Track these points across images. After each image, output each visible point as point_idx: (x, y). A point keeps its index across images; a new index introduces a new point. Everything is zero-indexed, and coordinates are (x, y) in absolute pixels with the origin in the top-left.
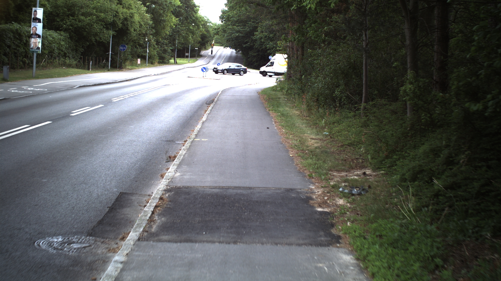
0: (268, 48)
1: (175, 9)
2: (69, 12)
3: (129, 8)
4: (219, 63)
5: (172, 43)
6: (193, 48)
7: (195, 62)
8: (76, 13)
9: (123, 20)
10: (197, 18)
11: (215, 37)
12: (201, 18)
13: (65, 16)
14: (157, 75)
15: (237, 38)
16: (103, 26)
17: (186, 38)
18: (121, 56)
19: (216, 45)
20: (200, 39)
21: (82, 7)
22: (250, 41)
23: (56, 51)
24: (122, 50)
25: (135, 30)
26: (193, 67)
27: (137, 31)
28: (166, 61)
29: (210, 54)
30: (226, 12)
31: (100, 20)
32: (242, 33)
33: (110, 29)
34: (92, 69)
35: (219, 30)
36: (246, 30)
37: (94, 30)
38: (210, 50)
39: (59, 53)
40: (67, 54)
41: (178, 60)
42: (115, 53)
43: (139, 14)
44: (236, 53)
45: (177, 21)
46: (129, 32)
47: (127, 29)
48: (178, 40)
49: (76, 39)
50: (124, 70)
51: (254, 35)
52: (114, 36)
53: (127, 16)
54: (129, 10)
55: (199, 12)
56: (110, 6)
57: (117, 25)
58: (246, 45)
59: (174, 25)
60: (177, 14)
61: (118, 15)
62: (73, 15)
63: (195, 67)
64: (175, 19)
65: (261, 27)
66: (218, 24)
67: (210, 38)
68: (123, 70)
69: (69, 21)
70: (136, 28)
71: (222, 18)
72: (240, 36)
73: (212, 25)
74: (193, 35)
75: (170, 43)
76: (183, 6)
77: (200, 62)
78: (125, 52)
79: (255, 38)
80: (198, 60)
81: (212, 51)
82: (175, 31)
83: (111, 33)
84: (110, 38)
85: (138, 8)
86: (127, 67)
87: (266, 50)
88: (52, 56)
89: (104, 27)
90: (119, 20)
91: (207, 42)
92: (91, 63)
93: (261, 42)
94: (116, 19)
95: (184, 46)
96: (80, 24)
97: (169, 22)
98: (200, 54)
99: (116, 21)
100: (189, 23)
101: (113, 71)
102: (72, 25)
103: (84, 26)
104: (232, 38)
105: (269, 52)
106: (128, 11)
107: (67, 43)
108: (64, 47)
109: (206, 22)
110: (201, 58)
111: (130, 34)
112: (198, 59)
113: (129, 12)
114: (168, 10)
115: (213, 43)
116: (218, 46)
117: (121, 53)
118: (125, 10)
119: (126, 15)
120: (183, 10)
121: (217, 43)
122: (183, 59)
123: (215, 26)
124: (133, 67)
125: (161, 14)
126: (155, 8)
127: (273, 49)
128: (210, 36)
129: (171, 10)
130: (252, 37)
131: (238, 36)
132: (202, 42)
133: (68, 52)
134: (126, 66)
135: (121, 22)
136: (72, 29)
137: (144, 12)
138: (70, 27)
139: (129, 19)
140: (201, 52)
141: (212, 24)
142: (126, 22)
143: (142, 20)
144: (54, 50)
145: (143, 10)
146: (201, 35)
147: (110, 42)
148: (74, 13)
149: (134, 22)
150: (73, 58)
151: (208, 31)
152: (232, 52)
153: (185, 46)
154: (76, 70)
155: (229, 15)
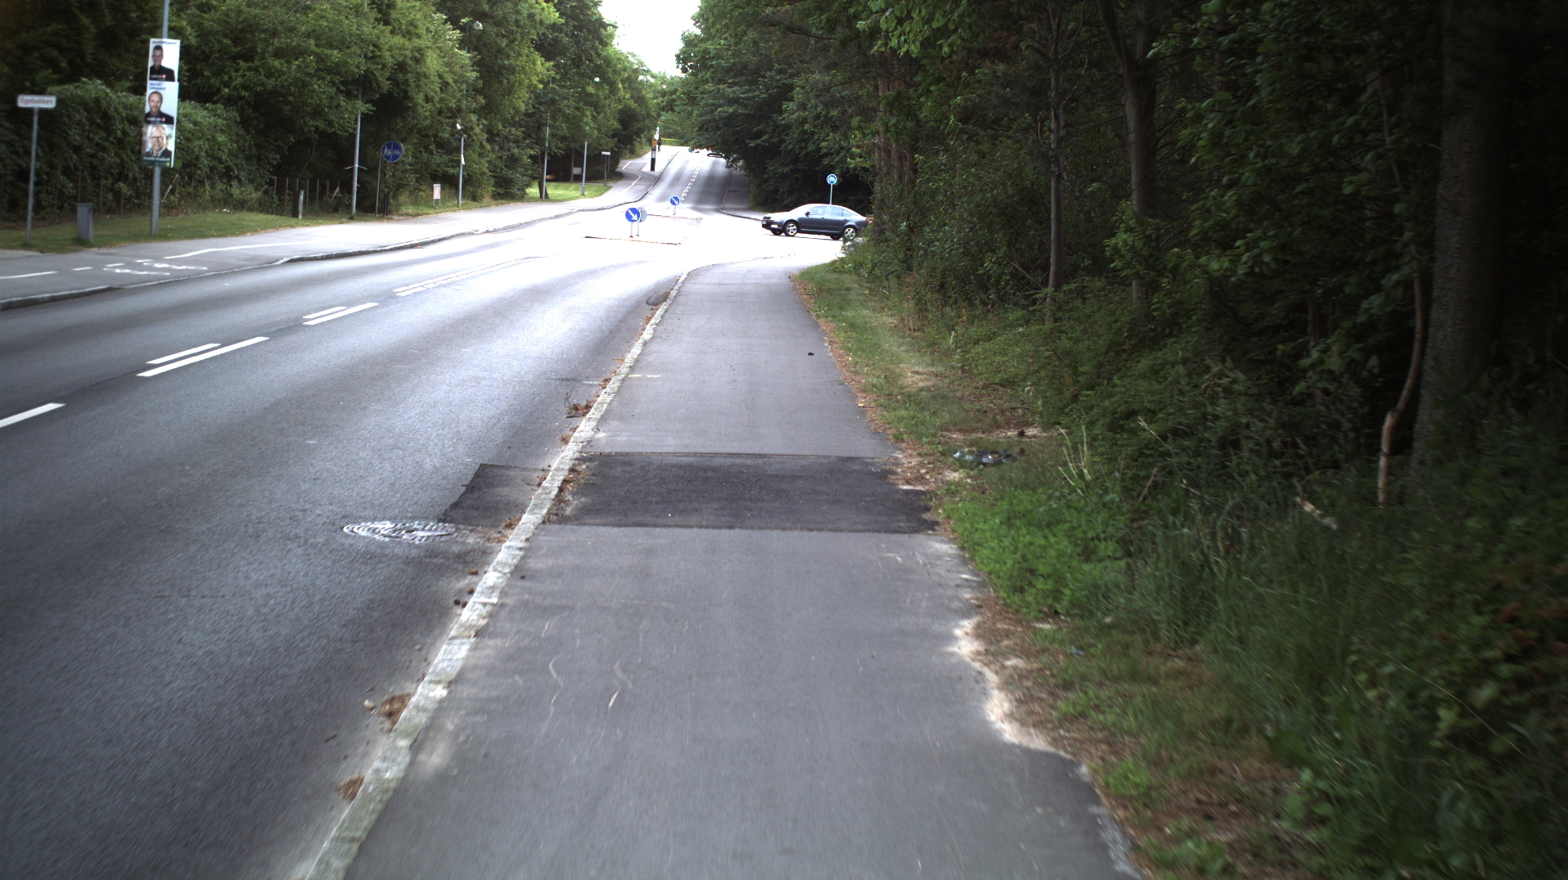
0: (825, 150)
1: (544, 34)
2: (239, 49)
3: (409, 32)
4: (676, 198)
5: (533, 135)
6: (596, 152)
7: (601, 195)
8: (259, 51)
9: (393, 69)
10: (608, 61)
11: (663, 118)
12: (619, 59)
13: (228, 59)
14: (495, 231)
15: (730, 119)
16: (338, 88)
17: (575, 123)
18: (385, 175)
19: (665, 143)
20: (616, 125)
21: (275, 33)
22: (769, 130)
23: (205, 161)
24: (388, 158)
25: (427, 99)
26: (599, 209)
27: (433, 101)
28: (515, 190)
29: (647, 169)
30: (696, 41)
31: (326, 69)
32: (745, 106)
33: (356, 97)
34: (303, 215)
35: (674, 96)
36: (758, 96)
37: (312, 98)
38: (647, 157)
39: (212, 169)
40: (233, 170)
41: (552, 190)
42: (369, 169)
43: (438, 52)
44: (727, 167)
45: (548, 70)
46: (411, 105)
47: (406, 96)
48: (552, 127)
49: (261, 127)
50: (396, 218)
51: (781, 112)
52: (366, 118)
53: (405, 56)
54: (410, 39)
55: (614, 42)
56: (357, 29)
57: (377, 84)
58: (759, 141)
59: (540, 82)
60: (547, 49)
61: (379, 56)
62: (248, 56)
63: (603, 209)
64: (542, 64)
65: (803, 88)
66: (672, 78)
67: (647, 122)
68: (391, 219)
69: (239, 76)
70: (432, 94)
71: (682, 59)
72: (740, 115)
73: (652, 80)
74: (598, 113)
75: (527, 135)
76: (567, 24)
77: (619, 195)
78: (396, 164)
79: (784, 119)
80: (610, 187)
81: (653, 161)
82: (543, 100)
83: (361, 107)
84: (356, 123)
85: (436, 33)
86: (404, 210)
87: (818, 156)
88: (190, 176)
89: (339, 91)
90: (382, 69)
91: (638, 133)
92: (302, 197)
93: (804, 132)
94: (373, 67)
95: (568, 146)
96: (270, 83)
97: (525, 73)
98: (617, 170)
99: (372, 73)
100: (582, 76)
101: (365, 221)
102: (245, 87)
103: (282, 87)
104: (715, 120)
105: (826, 161)
106: (406, 43)
107: (234, 137)
108: (226, 151)
109: (636, 71)
110: (622, 182)
111: (415, 111)
112: (610, 184)
113: (410, 47)
114: (523, 38)
115: (657, 137)
116: (672, 144)
117: (385, 167)
118: (398, 40)
119: (402, 55)
120: (567, 35)
121: (669, 136)
122: (567, 184)
123: (662, 83)
124: (421, 208)
125: (500, 51)
126: (483, 31)
127: (838, 153)
128: (648, 115)
129: (531, 36)
130: (775, 116)
131: (733, 113)
132: (623, 133)
133: (236, 165)
134: (399, 205)
135: (387, 74)
136: (249, 96)
137: (453, 46)
138: (245, 94)
139: (410, 66)
140: (620, 165)
141: (653, 76)
142: (401, 76)
143: (447, 69)
144: (197, 158)
145: (449, 40)
146: (621, 112)
147: (354, 136)
148: (253, 50)
149: (426, 76)
150: (251, 181)
151: (640, 100)
152: (714, 163)
153: (572, 146)
154: (262, 217)
155: (706, 51)
